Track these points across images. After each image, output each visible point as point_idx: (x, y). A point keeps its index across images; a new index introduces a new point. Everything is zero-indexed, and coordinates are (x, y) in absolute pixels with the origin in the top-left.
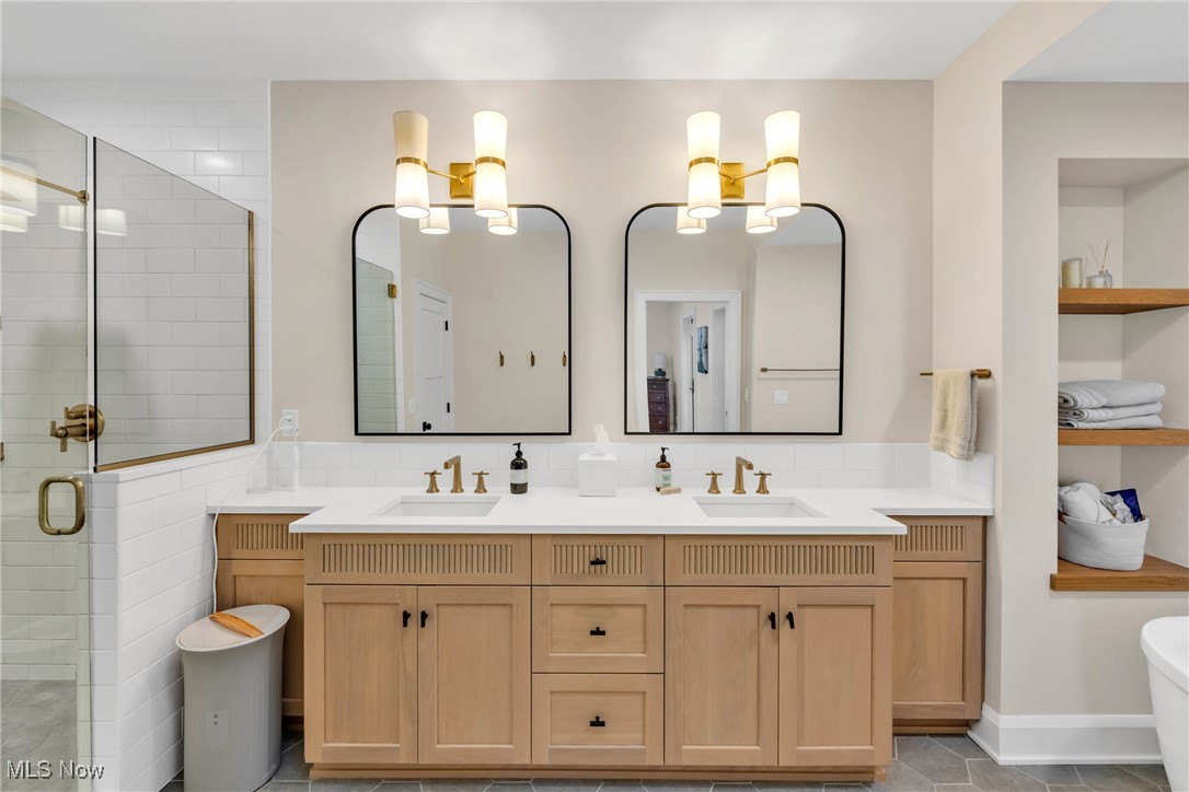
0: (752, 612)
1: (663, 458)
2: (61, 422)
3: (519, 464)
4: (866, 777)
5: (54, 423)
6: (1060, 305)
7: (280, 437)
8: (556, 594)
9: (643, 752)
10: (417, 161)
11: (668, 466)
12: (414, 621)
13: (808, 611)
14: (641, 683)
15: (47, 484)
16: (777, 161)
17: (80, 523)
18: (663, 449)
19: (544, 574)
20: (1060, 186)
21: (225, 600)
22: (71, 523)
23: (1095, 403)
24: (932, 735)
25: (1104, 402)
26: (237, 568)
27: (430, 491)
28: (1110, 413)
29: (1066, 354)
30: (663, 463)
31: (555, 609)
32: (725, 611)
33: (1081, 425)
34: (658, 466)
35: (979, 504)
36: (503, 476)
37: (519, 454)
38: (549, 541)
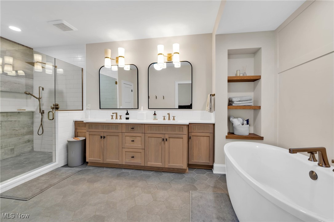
0: (160, 139)
1: (155, 113)
2: (53, 106)
3: (127, 114)
4: (184, 172)
5: (51, 106)
6: (228, 80)
7: (87, 109)
8: (126, 134)
9: (141, 163)
10: (108, 58)
11: (156, 115)
12: (103, 138)
13: (171, 139)
14: (141, 151)
15: (49, 112)
16: (175, 53)
17: (53, 119)
18: (155, 111)
19: (124, 131)
20: (228, 55)
21: (76, 136)
22: (52, 119)
23: (237, 100)
24: (204, 169)
25: (239, 100)
26: (78, 131)
27: (112, 119)
28: (241, 102)
29: (229, 91)
30: (155, 114)
31: (126, 137)
32: (156, 138)
33: (233, 105)
34: (154, 115)
35: (212, 121)
36: (124, 116)
37: (127, 112)
38: (125, 125)
